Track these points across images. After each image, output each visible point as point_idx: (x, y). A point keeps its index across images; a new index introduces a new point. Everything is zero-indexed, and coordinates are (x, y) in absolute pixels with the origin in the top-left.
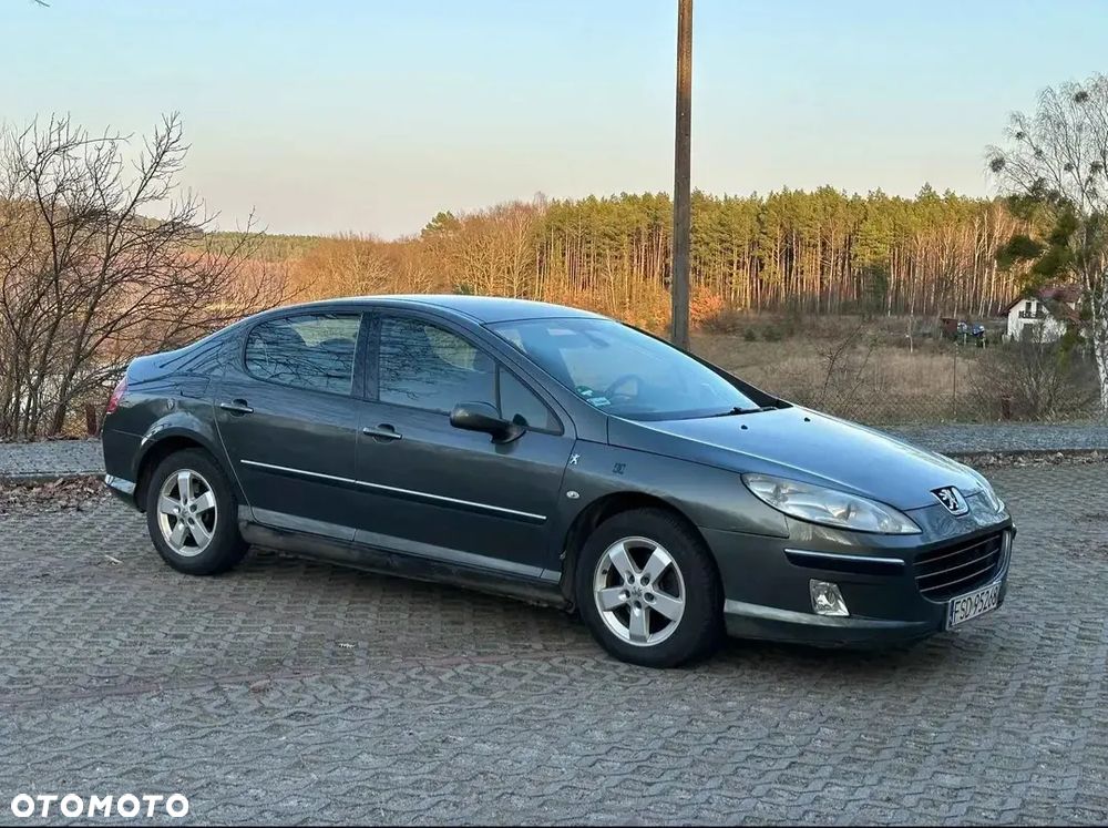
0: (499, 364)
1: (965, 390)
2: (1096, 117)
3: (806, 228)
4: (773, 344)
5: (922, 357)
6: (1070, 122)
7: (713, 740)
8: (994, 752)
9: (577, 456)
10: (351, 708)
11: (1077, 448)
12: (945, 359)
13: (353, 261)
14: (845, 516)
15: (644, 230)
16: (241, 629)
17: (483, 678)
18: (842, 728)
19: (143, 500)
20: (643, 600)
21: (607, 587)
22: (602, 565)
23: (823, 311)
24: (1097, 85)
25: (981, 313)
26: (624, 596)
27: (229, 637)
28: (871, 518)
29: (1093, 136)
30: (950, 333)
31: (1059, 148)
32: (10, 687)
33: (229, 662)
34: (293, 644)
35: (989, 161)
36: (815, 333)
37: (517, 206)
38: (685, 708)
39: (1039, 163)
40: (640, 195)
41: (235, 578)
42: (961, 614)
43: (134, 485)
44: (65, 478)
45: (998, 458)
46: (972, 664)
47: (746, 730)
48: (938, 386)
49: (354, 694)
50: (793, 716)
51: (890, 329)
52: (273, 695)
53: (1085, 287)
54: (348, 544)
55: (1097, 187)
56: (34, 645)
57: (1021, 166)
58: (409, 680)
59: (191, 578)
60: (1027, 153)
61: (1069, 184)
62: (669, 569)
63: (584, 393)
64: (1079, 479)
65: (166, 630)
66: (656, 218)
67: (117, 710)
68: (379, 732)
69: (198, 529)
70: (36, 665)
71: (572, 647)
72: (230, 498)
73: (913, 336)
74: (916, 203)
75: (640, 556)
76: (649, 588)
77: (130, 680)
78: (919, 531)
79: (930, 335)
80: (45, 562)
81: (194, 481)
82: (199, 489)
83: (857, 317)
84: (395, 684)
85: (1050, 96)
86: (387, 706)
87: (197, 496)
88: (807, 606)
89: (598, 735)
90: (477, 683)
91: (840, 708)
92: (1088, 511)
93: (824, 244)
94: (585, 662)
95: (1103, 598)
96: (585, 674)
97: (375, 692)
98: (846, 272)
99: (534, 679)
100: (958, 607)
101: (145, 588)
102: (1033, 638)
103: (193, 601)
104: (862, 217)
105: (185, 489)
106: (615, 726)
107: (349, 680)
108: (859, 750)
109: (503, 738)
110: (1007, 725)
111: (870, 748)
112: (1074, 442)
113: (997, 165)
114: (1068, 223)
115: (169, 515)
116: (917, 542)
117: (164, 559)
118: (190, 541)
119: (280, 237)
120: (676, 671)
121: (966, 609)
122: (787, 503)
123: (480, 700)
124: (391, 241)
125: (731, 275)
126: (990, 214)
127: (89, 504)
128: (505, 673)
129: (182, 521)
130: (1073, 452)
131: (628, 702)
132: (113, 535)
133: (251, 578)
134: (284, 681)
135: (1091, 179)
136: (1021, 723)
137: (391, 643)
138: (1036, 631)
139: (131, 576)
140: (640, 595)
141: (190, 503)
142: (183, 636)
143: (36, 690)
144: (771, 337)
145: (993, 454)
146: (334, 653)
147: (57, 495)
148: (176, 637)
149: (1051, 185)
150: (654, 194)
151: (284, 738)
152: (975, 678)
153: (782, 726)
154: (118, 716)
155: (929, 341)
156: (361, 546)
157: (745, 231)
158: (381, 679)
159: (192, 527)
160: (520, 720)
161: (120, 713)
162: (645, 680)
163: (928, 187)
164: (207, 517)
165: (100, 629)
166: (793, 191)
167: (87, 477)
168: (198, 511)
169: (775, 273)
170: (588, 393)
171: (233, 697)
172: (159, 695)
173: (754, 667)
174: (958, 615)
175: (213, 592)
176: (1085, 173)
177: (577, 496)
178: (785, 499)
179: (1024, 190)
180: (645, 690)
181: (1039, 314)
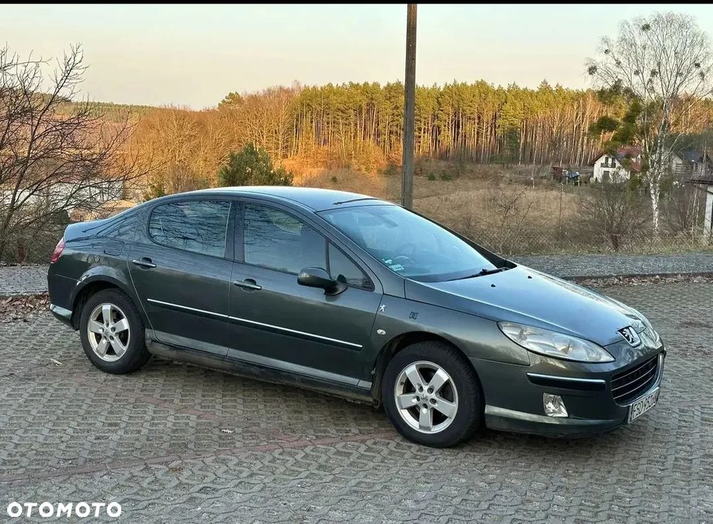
0: (328, 241)
1: (567, 213)
2: (655, 41)
3: (469, 108)
4: (447, 183)
5: (540, 192)
6: (638, 43)
7: (486, 507)
8: (670, 513)
9: (384, 306)
10: (240, 483)
11: (668, 272)
12: (555, 193)
13: (173, 123)
14: (565, 351)
15: (364, 107)
16: (153, 419)
17: (324, 457)
18: (567, 495)
19: (77, 322)
20: (430, 404)
21: (403, 393)
22: (400, 379)
23: (478, 161)
24: (656, 20)
25: (577, 163)
26: (416, 400)
27: (147, 425)
28: (583, 353)
29: (653, 52)
30: (558, 176)
31: (630, 59)
32: (4, 468)
33: (151, 446)
34: (192, 431)
35: (587, 68)
36: (473, 176)
37: (281, 89)
38: (463, 480)
39: (618, 70)
40: (361, 84)
41: (142, 376)
42: (637, 412)
43: (71, 312)
44: (13, 297)
45: (620, 280)
46: (640, 442)
47: (506, 498)
48: (550, 210)
49: (241, 472)
50: (535, 485)
51: (520, 173)
52: (186, 473)
53: (645, 150)
54: (223, 358)
55: (654, 85)
56: (14, 432)
57: (608, 72)
58: (274, 460)
59: (111, 377)
60: (611, 64)
61: (637, 84)
62: (447, 383)
63: (386, 262)
64: (673, 295)
65: (103, 419)
66: (372, 99)
67: (81, 486)
68: (262, 503)
69: (117, 344)
70: (19, 449)
71: (377, 431)
72: (139, 323)
73: (535, 178)
74: (538, 93)
75: (427, 374)
76: (433, 395)
77: (86, 461)
78: (613, 359)
79: (545, 177)
80: (9, 363)
81: (114, 311)
82: (117, 317)
83: (500, 165)
84: (266, 463)
85: (626, 27)
86: (265, 481)
87: (115, 321)
88: (541, 411)
89: (410, 503)
90: (321, 461)
91: (564, 479)
92: (684, 320)
93: (479, 118)
94: (389, 443)
95: (710, 388)
96: (391, 453)
97: (255, 469)
98: (493, 137)
99: (358, 458)
100: (636, 408)
101: (81, 385)
102: (673, 421)
103: (117, 396)
104: (503, 101)
105: (107, 316)
106: (420, 495)
107: (235, 461)
108: (583, 513)
109: (347, 506)
110: (673, 491)
111: (590, 511)
112: (665, 268)
113: (592, 70)
114: (636, 109)
115: (96, 334)
116: (612, 368)
117: (92, 362)
118: (110, 351)
119: (123, 106)
120: (451, 450)
121: (639, 407)
122: (527, 340)
123: (326, 475)
124: (198, 111)
125: (420, 137)
126: (584, 100)
127: (31, 316)
128: (338, 453)
129: (105, 337)
130: (666, 275)
131: (425, 475)
132: (52, 342)
133: (152, 376)
134: (192, 461)
135: (650, 80)
136: (682, 489)
137: (257, 428)
138: (675, 415)
139: (71, 374)
140: (427, 400)
141: (111, 326)
142: (116, 425)
143: (23, 470)
144: (445, 177)
145: (616, 277)
146: (220, 437)
147: (8, 310)
148: (111, 425)
149: (625, 83)
150: (371, 83)
151: (200, 508)
152: (644, 453)
153: (529, 494)
154: (84, 491)
155: (544, 181)
156: (232, 360)
157: (429, 109)
158: (256, 459)
159: (112, 342)
160: (356, 492)
161: (84, 489)
162: (432, 458)
163: (545, 82)
164: (123, 336)
165: (57, 419)
166: (460, 83)
167: (28, 297)
168: (117, 331)
169: (448, 136)
170: (389, 261)
171: (159, 475)
172: (108, 474)
173: (500, 446)
174: (635, 413)
175: (129, 387)
176: (647, 75)
177: (384, 333)
178: (526, 338)
179: (609, 87)
180: (433, 465)
181: (613, 165)
